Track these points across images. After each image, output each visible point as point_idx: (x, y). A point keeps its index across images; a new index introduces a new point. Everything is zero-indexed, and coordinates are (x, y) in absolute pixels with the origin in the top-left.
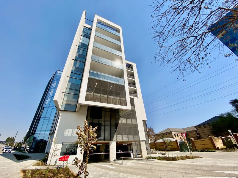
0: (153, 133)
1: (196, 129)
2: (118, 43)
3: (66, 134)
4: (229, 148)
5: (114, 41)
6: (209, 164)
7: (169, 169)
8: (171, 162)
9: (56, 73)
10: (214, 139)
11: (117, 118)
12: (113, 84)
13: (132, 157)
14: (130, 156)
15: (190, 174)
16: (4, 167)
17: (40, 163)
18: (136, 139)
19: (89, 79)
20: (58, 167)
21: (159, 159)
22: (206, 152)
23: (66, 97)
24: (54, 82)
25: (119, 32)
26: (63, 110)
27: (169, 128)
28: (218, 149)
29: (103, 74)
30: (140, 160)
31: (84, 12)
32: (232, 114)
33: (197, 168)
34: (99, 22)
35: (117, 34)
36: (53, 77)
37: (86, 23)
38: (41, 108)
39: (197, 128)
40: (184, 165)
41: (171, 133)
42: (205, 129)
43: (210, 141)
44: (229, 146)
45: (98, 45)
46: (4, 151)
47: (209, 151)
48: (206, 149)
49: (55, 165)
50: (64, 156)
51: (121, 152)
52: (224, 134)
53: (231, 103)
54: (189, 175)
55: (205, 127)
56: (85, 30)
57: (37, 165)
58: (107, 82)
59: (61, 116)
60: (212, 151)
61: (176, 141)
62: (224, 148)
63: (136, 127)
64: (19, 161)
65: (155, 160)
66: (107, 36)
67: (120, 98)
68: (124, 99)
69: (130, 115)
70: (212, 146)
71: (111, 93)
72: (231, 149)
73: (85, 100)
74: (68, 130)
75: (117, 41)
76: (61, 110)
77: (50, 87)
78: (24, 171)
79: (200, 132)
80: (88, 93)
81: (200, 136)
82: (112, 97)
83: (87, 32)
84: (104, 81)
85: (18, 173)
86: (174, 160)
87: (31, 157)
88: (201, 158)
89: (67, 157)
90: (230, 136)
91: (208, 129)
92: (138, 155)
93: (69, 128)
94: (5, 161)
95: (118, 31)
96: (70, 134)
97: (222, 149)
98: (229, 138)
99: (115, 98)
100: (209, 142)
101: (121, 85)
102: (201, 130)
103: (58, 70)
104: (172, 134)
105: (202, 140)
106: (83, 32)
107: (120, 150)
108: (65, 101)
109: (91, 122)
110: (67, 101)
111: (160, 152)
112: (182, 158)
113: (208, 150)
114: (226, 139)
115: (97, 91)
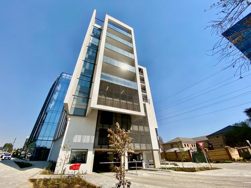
0: (162, 142)
1: (207, 139)
2: (130, 44)
3: (75, 141)
4: (247, 159)
5: (126, 43)
6: (234, 175)
7: (194, 181)
8: (190, 173)
9: (61, 75)
10: (230, 149)
11: (128, 124)
12: (126, 88)
13: (144, 167)
14: (142, 167)
15: (221, 185)
16: (7, 175)
17: (47, 171)
18: (149, 148)
19: (101, 81)
20: (69, 177)
21: (176, 170)
22: (221, 163)
23: (75, 100)
24: (59, 85)
25: (131, 33)
26: (72, 114)
27: (179, 137)
28: (234, 160)
29: (116, 77)
30: (154, 170)
31: (95, 11)
32: (247, 124)
33: (224, 180)
34: (110, 22)
35: (129, 35)
36: (58, 80)
37: (96, 23)
38: (44, 112)
39: (209, 138)
40: (207, 176)
41: (181, 142)
42: (218, 139)
43: (226, 152)
44: (246, 157)
45: (110, 46)
46: (3, 158)
47: (225, 163)
48: (222, 160)
49: (63, 174)
50: (75, 164)
51: (135, 161)
52: (239, 144)
53: (246, 112)
54: (222, 187)
55: (217, 137)
56: (95, 30)
57: (44, 174)
58: (119, 86)
59: (69, 121)
60: (228, 163)
61: (189, 151)
62: (241, 160)
63: (148, 134)
64: (22, 169)
65: (171, 170)
66: (119, 37)
67: (133, 103)
68: (137, 104)
69: (142, 121)
70: (227, 157)
71: (123, 97)
72: (249, 160)
73: (97, 104)
74: (77, 136)
75: (129, 43)
76: (69, 115)
77: (54, 90)
78: (33, 181)
79: (212, 142)
80: (100, 96)
81: (212, 147)
82: (125, 102)
83: (97, 32)
84: (116, 85)
85: (27, 183)
86: (193, 172)
87: (34, 165)
88: (221, 169)
89: (78, 165)
90: (247, 147)
91: (221, 139)
92: (150, 165)
93: (78, 134)
94: (7, 169)
95: (129, 32)
96: (79, 141)
97: (239, 161)
98: (247, 149)
99: (128, 102)
100: (224, 152)
101: (134, 89)
102: (213, 140)
103: (64, 73)
104: (182, 144)
105: (214, 150)
106: (93, 32)
107: (134, 160)
108: (74, 104)
109: (102, 128)
110: (76, 105)
111: (171, 163)
112: (201, 169)
113: (223, 161)
114: (243, 149)
115: (109, 94)
